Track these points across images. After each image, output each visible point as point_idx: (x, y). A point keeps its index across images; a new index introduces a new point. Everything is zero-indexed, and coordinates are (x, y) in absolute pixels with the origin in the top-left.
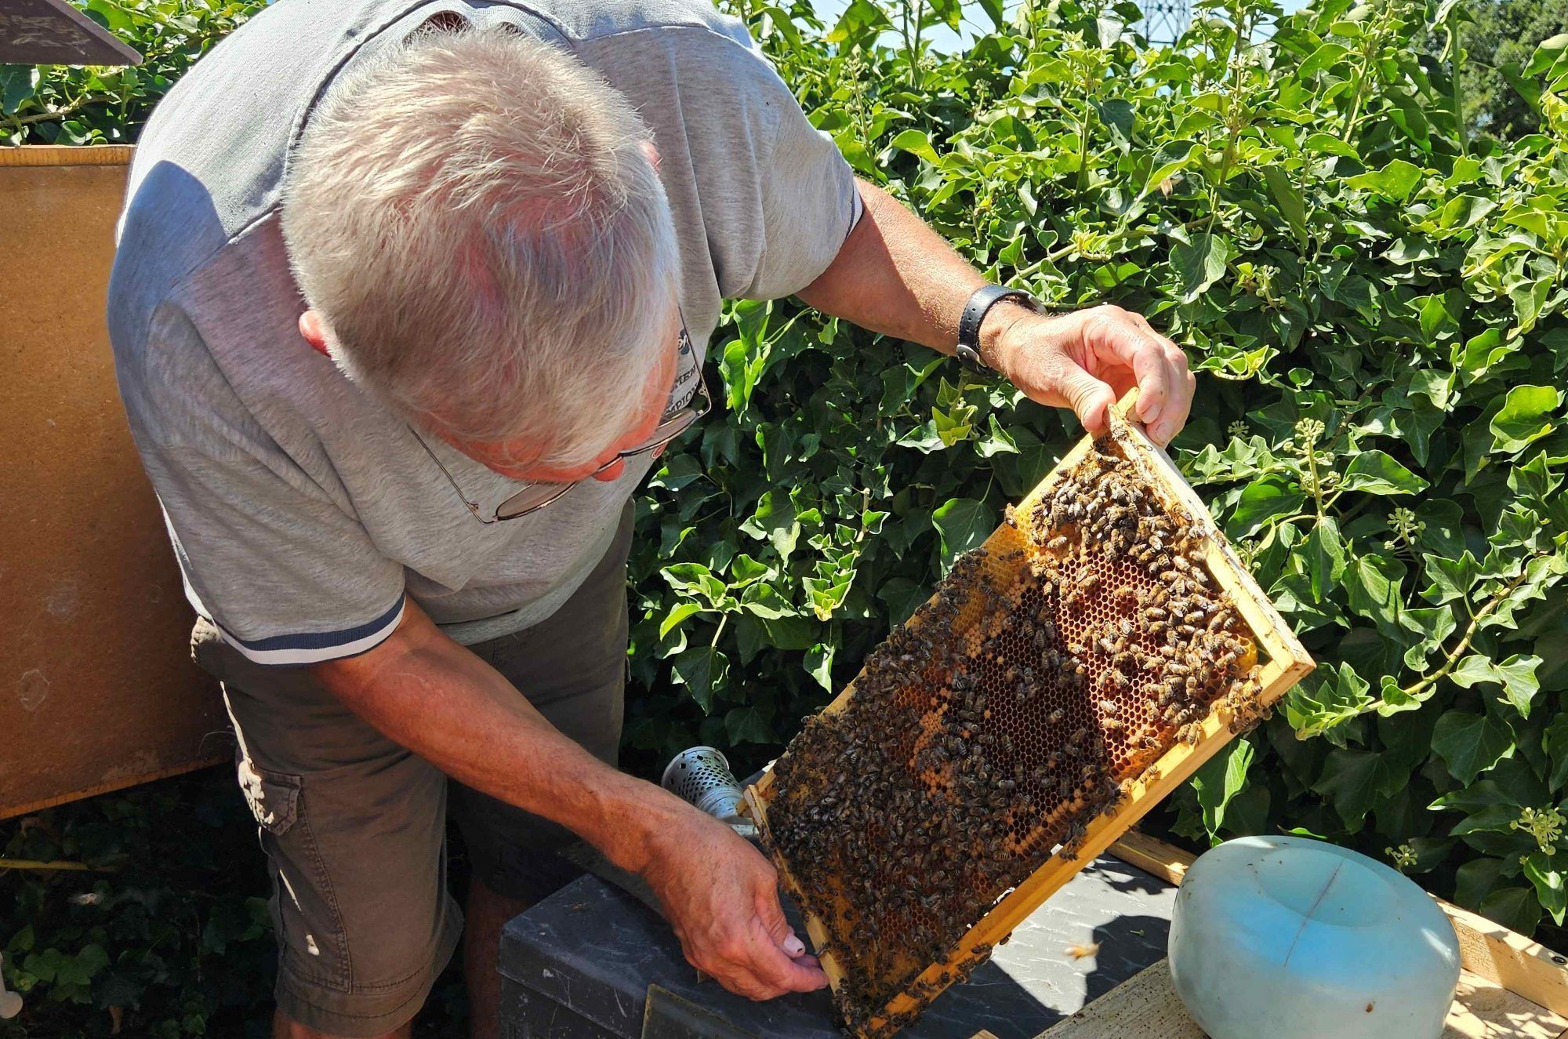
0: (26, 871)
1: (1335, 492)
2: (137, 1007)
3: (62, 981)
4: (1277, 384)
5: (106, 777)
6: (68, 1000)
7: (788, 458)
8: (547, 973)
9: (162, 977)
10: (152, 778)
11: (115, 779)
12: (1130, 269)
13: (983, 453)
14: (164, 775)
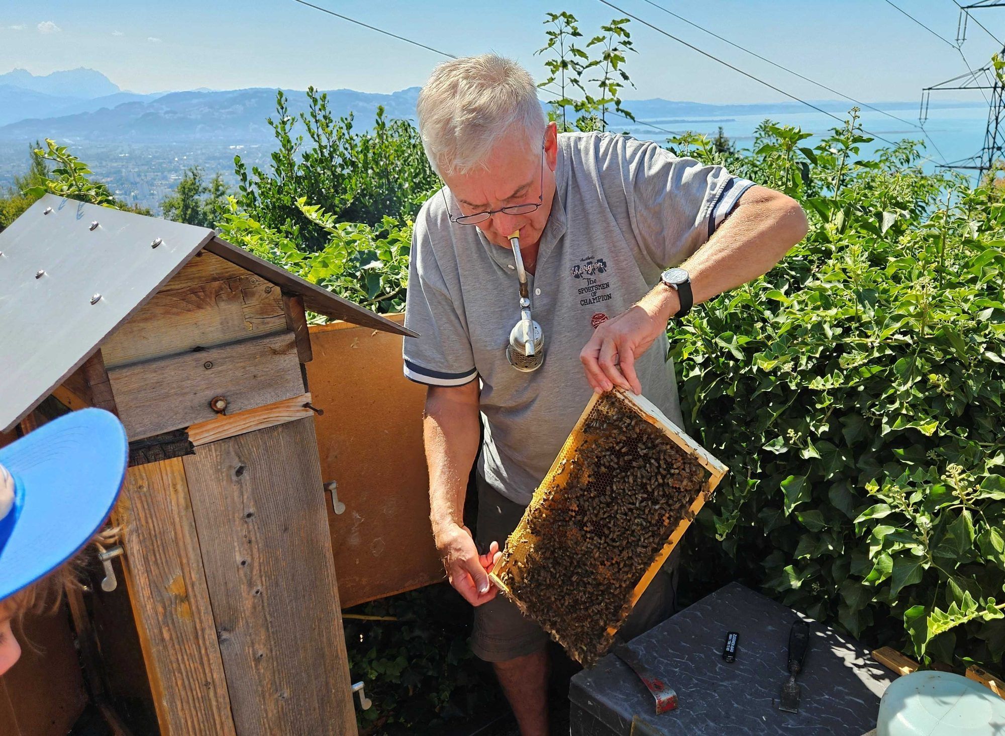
0: (374, 621)
1: (972, 498)
2: (419, 686)
3: (388, 672)
4: (950, 434)
5: (406, 585)
6: (391, 681)
7: (715, 446)
8: (590, 703)
9: (430, 673)
10: (427, 584)
11: (410, 585)
12: (876, 369)
13: (803, 456)
14: (432, 583)
